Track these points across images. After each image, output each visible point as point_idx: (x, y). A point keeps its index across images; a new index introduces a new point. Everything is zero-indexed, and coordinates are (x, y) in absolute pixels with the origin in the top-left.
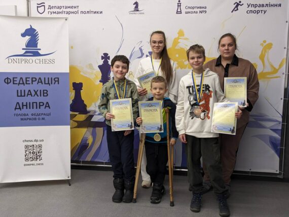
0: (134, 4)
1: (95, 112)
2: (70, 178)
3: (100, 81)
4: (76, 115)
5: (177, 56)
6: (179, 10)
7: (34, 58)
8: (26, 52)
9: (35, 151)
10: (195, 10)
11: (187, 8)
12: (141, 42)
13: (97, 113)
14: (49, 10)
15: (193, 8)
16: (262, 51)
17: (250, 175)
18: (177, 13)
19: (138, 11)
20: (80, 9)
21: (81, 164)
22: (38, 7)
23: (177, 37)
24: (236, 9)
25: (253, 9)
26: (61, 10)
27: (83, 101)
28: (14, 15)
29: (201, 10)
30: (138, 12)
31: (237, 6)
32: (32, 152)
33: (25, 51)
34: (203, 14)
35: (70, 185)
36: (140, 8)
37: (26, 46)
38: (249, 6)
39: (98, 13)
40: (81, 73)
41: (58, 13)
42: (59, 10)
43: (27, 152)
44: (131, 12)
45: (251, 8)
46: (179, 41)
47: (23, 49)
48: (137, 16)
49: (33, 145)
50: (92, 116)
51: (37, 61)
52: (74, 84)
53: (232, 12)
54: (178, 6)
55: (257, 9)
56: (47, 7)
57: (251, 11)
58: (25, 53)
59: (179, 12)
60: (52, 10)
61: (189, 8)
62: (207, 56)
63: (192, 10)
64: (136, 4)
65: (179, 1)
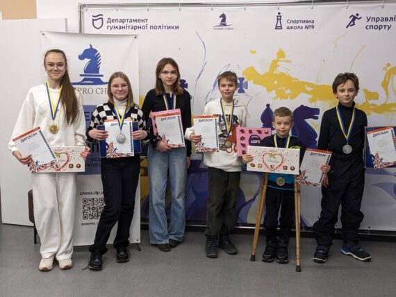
0: (220, 17)
2: (139, 241)
5: (276, 82)
6: (279, 25)
7: (94, 87)
8: (85, 80)
9: (95, 206)
10: (300, 24)
11: (289, 21)
12: (229, 65)
14: (109, 24)
15: (297, 22)
16: (385, 77)
17: (369, 234)
18: (276, 29)
19: (225, 25)
20: (149, 23)
22: (93, 20)
23: (276, 58)
24: (352, 23)
25: (374, 23)
26: (124, 25)
28: (64, 31)
29: (307, 24)
30: (225, 27)
31: (353, 20)
32: (91, 207)
33: (83, 78)
34: (310, 30)
35: (140, 250)
36: (228, 21)
37: (85, 72)
38: (369, 20)
39: (173, 28)
41: (120, 28)
42: (121, 24)
43: (86, 208)
44: (216, 28)
45: (370, 23)
46: (279, 63)
47: (81, 75)
48: (224, 32)
49: (93, 199)
51: (99, 91)
53: (347, 27)
54: (278, 19)
55: (379, 23)
56: (105, 20)
57: (372, 27)
58: (83, 80)
59: (279, 27)
60: (112, 24)
61: (292, 22)
62: (315, 83)
63: (295, 24)
64: (223, 16)
65: (279, 13)
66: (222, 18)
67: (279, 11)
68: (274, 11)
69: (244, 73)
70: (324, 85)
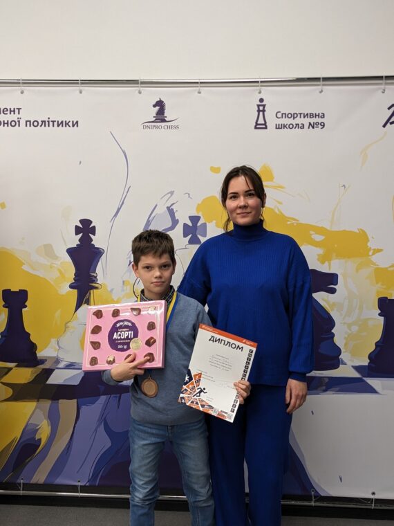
0: (154, 106)
1: (57, 361)
3: (72, 287)
4: (11, 369)
6: (261, 121)
10: (299, 120)
11: (279, 115)
12: (172, 193)
13: (61, 365)
15: (294, 116)
18: (256, 128)
19: (164, 121)
20: (24, 116)
21: (21, 492)
24: (393, 119)
27: (29, 335)
29: (313, 120)
30: (163, 124)
34: (318, 130)
36: (168, 114)
39: (67, 124)
40: (25, 267)
44: (147, 125)
48: (161, 132)
50: (48, 372)
52: (7, 294)
53: (384, 126)
54: (259, 111)
59: (261, 126)
61: (285, 115)
62: (328, 228)
63: (290, 121)
64: (160, 104)
65: (261, 100)
66: (157, 108)
67: (261, 96)
68: (253, 96)
69: (199, 208)
70: (344, 231)
